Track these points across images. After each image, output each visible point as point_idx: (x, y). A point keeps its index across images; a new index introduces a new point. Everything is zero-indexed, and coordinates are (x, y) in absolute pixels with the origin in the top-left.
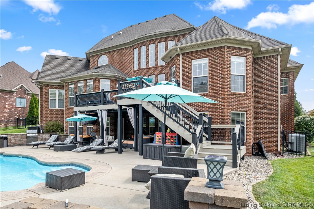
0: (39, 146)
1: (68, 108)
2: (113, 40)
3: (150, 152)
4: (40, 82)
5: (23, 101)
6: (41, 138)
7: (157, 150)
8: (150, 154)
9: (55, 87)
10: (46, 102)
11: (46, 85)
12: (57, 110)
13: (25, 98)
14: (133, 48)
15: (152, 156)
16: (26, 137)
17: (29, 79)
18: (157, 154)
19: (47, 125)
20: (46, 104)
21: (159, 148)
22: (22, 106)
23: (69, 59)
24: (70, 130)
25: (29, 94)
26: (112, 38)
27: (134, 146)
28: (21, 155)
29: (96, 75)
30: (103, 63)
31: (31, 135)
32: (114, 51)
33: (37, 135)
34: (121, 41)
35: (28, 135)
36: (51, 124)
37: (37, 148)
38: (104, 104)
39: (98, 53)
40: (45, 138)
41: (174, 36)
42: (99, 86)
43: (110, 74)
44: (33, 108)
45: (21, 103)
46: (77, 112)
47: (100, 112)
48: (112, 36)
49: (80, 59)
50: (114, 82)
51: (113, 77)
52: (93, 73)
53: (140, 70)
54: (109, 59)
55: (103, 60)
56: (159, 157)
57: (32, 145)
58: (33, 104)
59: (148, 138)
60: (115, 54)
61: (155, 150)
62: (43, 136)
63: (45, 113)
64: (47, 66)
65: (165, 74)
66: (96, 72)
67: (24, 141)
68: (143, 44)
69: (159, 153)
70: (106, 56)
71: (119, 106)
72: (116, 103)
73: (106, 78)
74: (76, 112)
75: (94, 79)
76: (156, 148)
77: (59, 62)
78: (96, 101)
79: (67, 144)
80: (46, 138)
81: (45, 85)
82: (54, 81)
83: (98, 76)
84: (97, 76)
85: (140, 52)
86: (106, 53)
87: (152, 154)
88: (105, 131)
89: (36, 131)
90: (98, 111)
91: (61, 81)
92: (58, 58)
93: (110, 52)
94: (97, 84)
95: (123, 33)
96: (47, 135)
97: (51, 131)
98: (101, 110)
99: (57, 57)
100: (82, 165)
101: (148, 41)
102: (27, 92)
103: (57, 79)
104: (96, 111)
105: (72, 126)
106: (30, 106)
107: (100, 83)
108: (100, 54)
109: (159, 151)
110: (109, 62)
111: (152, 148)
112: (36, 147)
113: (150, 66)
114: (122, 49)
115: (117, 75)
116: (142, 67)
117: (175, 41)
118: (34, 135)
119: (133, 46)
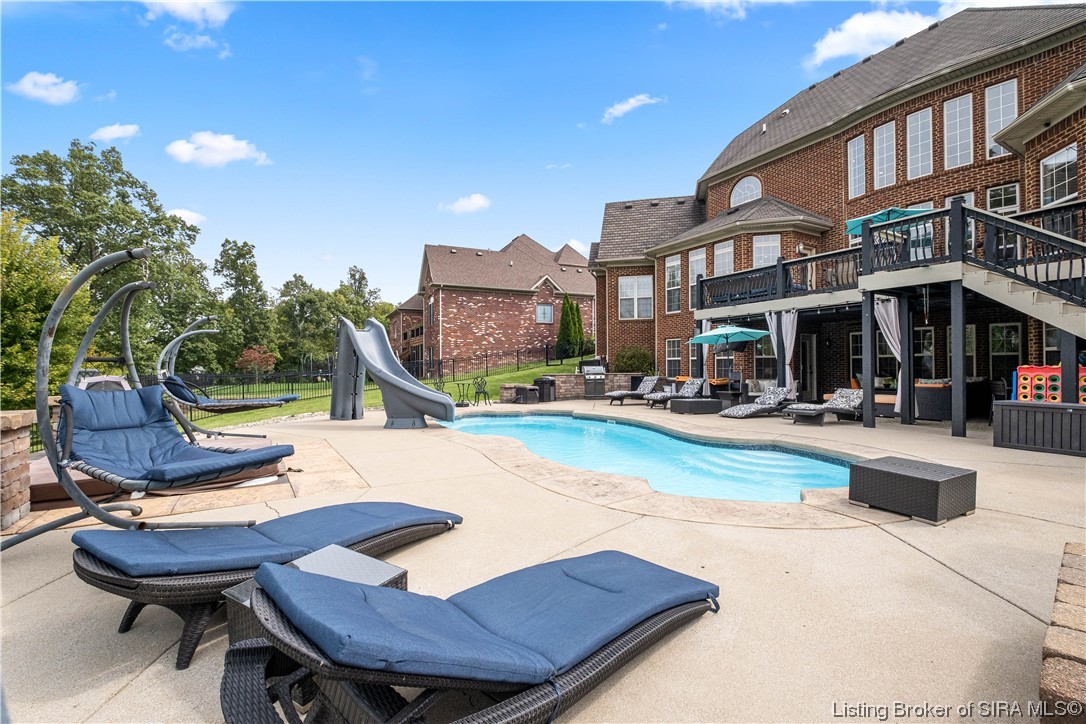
0: (625, 401)
1: (665, 317)
2: (767, 133)
4: (600, 264)
5: (548, 309)
6: (611, 384)
7: (1067, 420)
9: (630, 270)
11: (616, 268)
12: (637, 321)
13: (551, 304)
14: (845, 137)
16: (584, 381)
17: (555, 264)
18: (1066, 435)
19: (619, 357)
20: (613, 309)
21: (1076, 417)
22: (547, 321)
23: (656, 205)
24: (669, 366)
25: (558, 296)
26: (765, 129)
27: (897, 409)
28: (612, 418)
29: (742, 228)
30: (746, 199)
31: (592, 377)
32: (781, 159)
33: (603, 377)
34: (799, 129)
35: (587, 377)
36: (629, 354)
37: (621, 405)
38: (785, 297)
39: (731, 174)
40: (618, 384)
41: (1010, 67)
42: (749, 252)
43: (782, 219)
44: (568, 324)
45: (544, 314)
46: (704, 322)
47: (774, 317)
48: (764, 125)
49: (680, 200)
50: (791, 239)
51: (790, 226)
52: (738, 223)
53: (874, 195)
54: (765, 183)
55: (748, 190)
56: (1075, 444)
57: (610, 397)
58: (567, 315)
59: (941, 386)
60: (782, 166)
62: (615, 381)
63: (612, 329)
64: (612, 227)
65: (972, 194)
66: (743, 218)
67: (581, 389)
68: (882, 119)
69: (1075, 431)
70: (756, 176)
71: (865, 293)
72: (855, 286)
73: (767, 230)
74: (701, 322)
75: (737, 239)
76: (1057, 416)
77: (634, 213)
78: (760, 290)
79: (688, 398)
80: (621, 384)
81: (610, 269)
82: (630, 258)
83: (749, 229)
84: (745, 229)
85: (870, 144)
86: (755, 170)
88: (788, 368)
89: (601, 369)
90: (767, 314)
91: (647, 254)
92: (630, 207)
93: (766, 165)
94: (743, 252)
95: (790, 111)
96: (623, 378)
97: (630, 369)
98: (779, 314)
99: (628, 204)
100: (817, 452)
101: (901, 105)
102: (555, 292)
103: (636, 252)
104: (763, 315)
105: (674, 356)
106: (562, 318)
107: (751, 247)
108: (737, 176)
109: (1075, 426)
110: (766, 190)
112: (619, 402)
113: (909, 179)
114: (805, 149)
115: (801, 218)
116: (877, 187)
117: (1015, 80)
118: (598, 377)
119: (844, 133)
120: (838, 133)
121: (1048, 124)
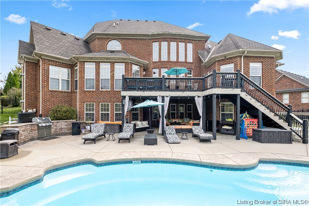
3: (269, 137)
6: (56, 128)
7: (276, 134)
8: (269, 139)
9: (58, 63)
10: (46, 81)
11: (46, 59)
12: (61, 92)
14: (152, 41)
15: (271, 140)
16: (37, 128)
18: (276, 138)
20: (46, 83)
21: (278, 133)
26: (114, 25)
30: (114, 49)
31: (44, 125)
33: (51, 124)
35: (40, 125)
39: (108, 36)
40: (60, 127)
46: (127, 97)
49: (77, 38)
50: (143, 69)
53: (161, 62)
54: (123, 45)
55: (115, 45)
56: (278, 140)
60: (130, 41)
61: (274, 135)
62: (58, 126)
64: (40, 36)
67: (35, 134)
68: (165, 40)
69: (278, 137)
70: (119, 42)
73: (137, 63)
75: (127, 63)
76: (274, 134)
77: (53, 34)
78: (151, 86)
80: (62, 127)
86: (119, 39)
87: (271, 138)
90: (159, 97)
94: (129, 69)
95: (119, 24)
96: (64, 124)
98: (163, 97)
99: (48, 28)
104: (156, 97)
105: (90, 111)
107: (132, 68)
108: (111, 38)
109: (278, 135)
110: (123, 48)
111: (271, 134)
116: (162, 60)
118: (48, 124)
119: (152, 39)
120: (150, 38)
121: (225, 57)
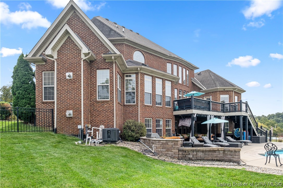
120: (165, 58)
121: (224, 90)
